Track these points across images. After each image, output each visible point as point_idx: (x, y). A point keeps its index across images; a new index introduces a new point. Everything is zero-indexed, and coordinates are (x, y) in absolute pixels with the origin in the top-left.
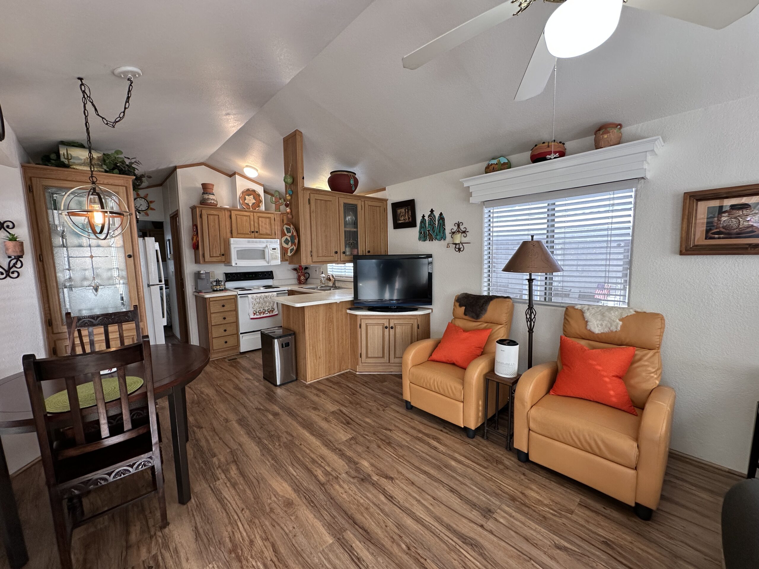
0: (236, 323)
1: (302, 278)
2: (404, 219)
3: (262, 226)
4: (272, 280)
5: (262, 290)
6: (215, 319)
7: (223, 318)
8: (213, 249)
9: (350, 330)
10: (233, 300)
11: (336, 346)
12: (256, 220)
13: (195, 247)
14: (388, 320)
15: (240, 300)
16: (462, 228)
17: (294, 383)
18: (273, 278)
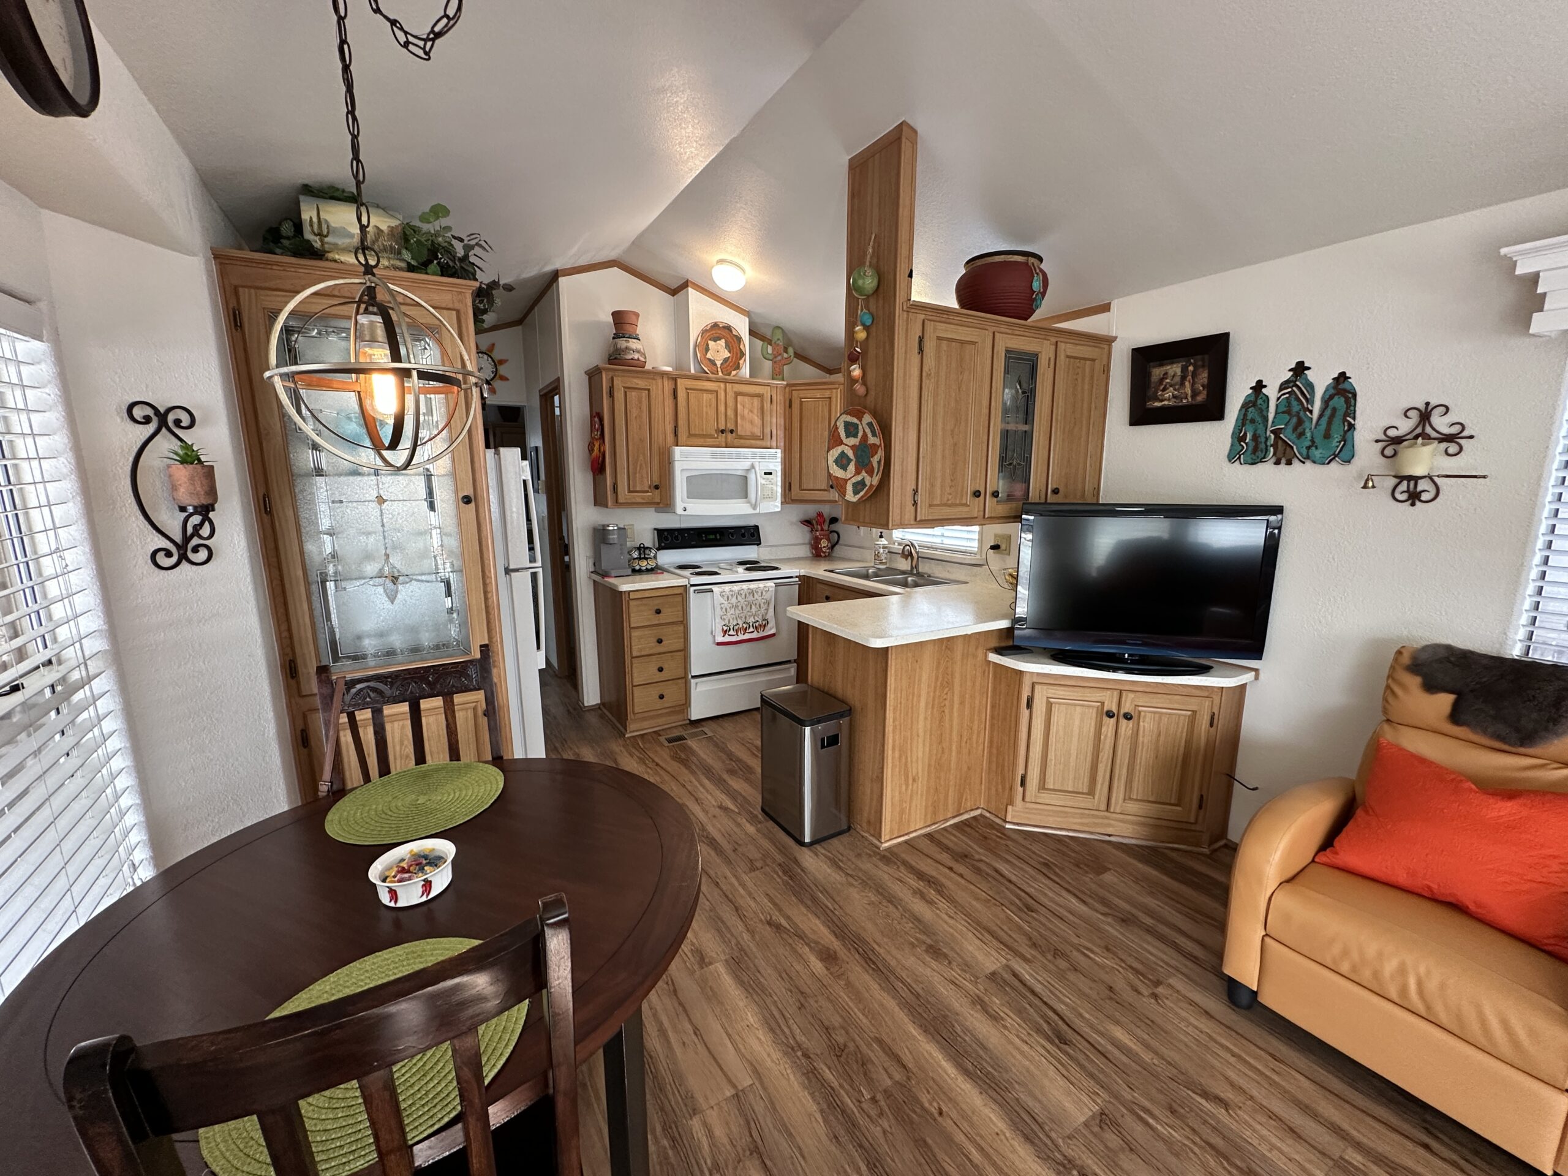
0: (684, 651)
1: (824, 543)
2: (1174, 397)
3: (743, 417)
4: (756, 547)
5: (741, 573)
6: (638, 642)
7: (655, 640)
8: (635, 473)
9: (993, 707)
10: (679, 599)
11: (954, 748)
12: (731, 403)
13: (598, 467)
14: (1116, 694)
15: (694, 599)
16: (1441, 423)
17: (845, 838)
18: (758, 543)
